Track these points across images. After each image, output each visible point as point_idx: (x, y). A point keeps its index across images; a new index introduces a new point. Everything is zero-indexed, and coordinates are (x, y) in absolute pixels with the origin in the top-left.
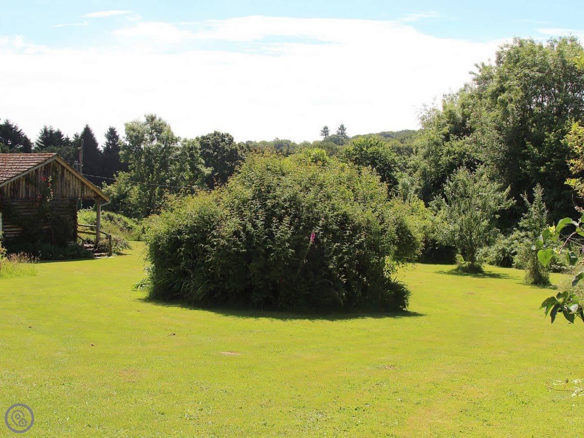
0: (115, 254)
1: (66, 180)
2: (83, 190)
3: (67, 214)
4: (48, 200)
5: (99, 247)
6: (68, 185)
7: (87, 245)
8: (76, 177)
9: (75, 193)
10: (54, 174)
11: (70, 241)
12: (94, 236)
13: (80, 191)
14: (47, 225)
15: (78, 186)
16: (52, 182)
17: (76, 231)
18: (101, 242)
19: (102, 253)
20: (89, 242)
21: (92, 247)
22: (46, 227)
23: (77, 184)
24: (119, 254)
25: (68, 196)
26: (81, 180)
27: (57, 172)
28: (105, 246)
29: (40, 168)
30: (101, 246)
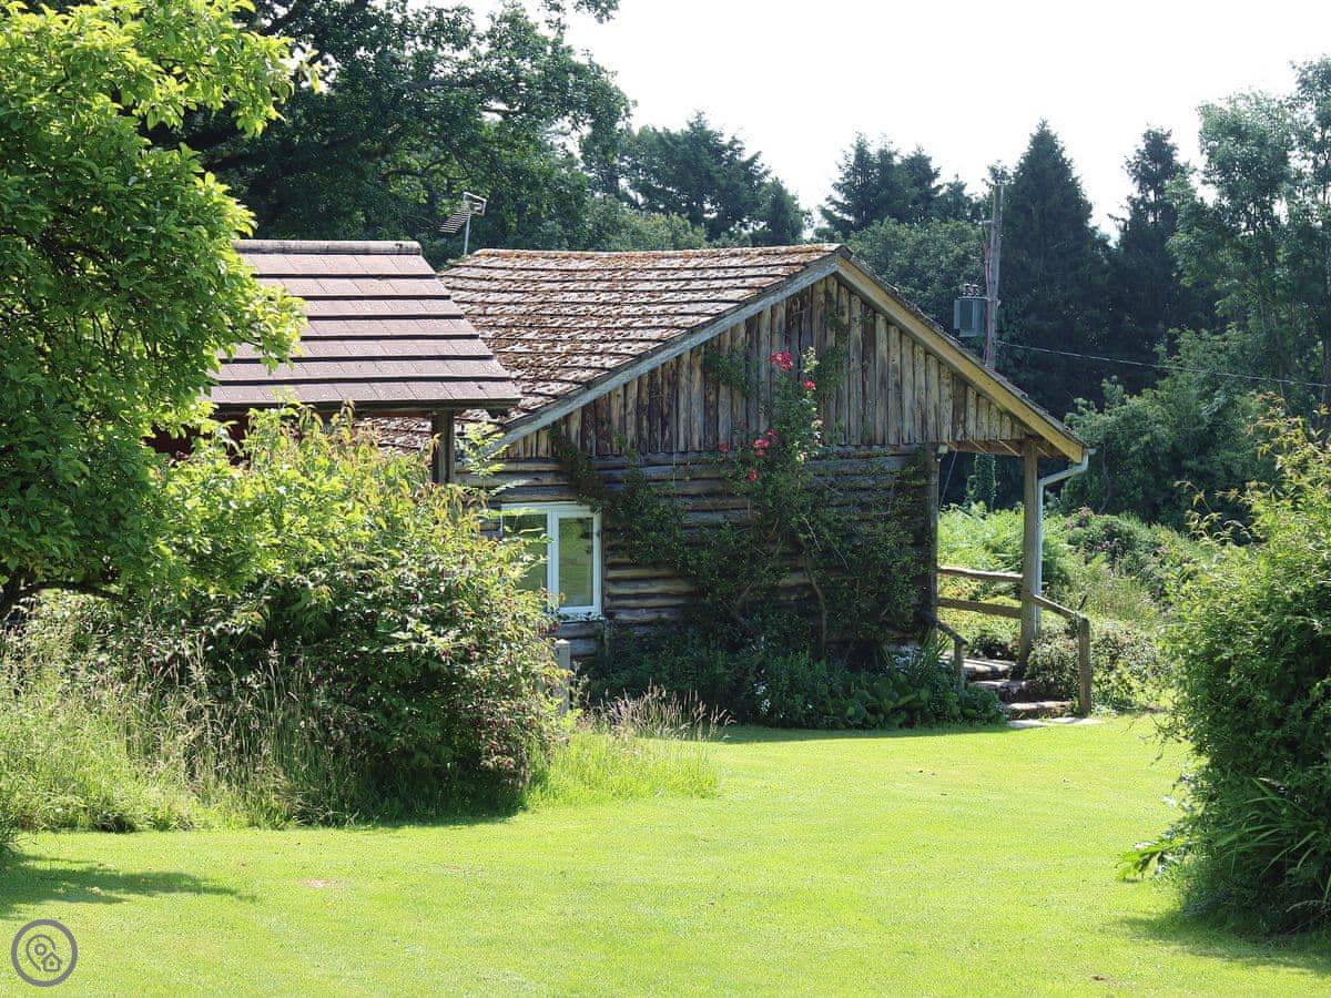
0: (1104, 709)
1: (885, 364)
2: (960, 408)
3: (888, 518)
4: (801, 457)
5: (1032, 677)
6: (891, 385)
7: (982, 666)
8: (928, 352)
9: (924, 422)
10: (831, 338)
11: (903, 641)
12: (1012, 621)
13: (948, 417)
14: (795, 570)
15: (940, 395)
16: (819, 373)
17: (928, 601)
18: (1042, 651)
19: (1047, 704)
20: (990, 648)
21: (1003, 675)
22: (791, 580)
23: (934, 382)
24: (1123, 707)
25: (892, 440)
26: (950, 366)
27: (843, 332)
28: (1061, 669)
29: (768, 314)
30: (1045, 668)
